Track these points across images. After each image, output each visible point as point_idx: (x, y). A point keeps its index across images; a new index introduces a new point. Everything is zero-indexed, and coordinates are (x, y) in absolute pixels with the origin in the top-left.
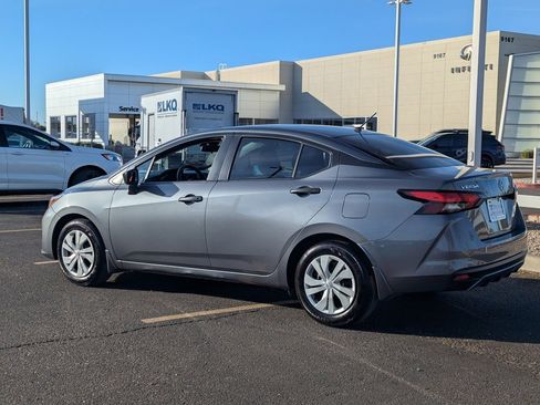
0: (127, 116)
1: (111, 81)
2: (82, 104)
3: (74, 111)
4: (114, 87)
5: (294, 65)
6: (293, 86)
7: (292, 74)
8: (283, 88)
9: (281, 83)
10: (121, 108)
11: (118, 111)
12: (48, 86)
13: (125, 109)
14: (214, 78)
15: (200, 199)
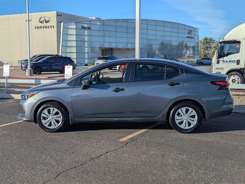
15: (123, 90)
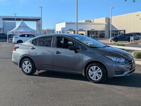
0: (73, 31)
1: (67, 23)
2: (62, 28)
3: (60, 30)
4: (68, 25)
5: (109, 18)
6: (109, 23)
7: (108, 20)
8: (106, 23)
9: (106, 22)
10: (69, 29)
11: (68, 30)
12: (56, 25)
13: (70, 29)
14: (92, 21)
